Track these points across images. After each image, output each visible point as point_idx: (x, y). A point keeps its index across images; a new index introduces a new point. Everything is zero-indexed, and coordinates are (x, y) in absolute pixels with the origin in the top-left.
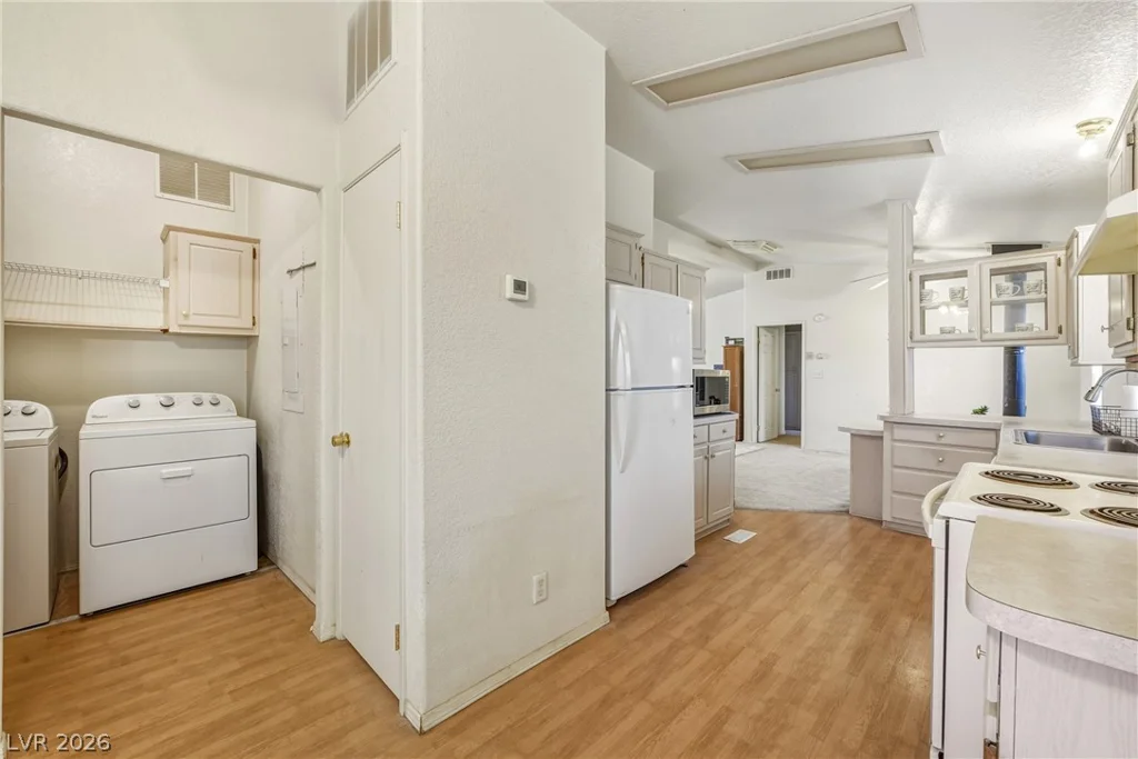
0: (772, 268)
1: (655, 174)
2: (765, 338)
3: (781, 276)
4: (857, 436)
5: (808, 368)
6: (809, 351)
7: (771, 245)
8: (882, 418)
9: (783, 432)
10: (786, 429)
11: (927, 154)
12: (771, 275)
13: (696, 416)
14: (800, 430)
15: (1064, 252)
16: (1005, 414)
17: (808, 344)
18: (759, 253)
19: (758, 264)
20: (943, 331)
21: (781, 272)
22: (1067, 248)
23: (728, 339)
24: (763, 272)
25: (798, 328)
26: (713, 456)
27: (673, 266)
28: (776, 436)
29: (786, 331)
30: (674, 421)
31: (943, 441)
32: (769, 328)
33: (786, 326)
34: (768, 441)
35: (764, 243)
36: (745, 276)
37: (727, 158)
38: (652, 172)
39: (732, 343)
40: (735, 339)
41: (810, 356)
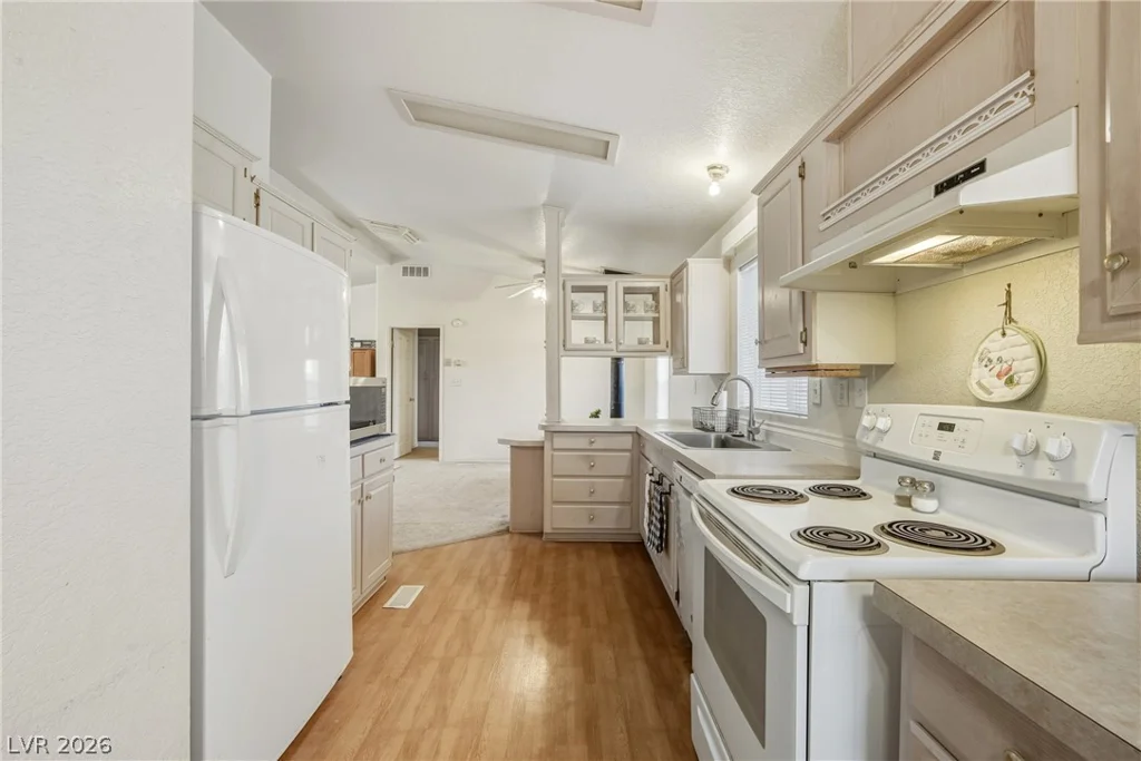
0: (409, 264)
1: (273, 80)
2: (400, 342)
3: (419, 274)
4: (518, 449)
5: (446, 375)
6: (447, 357)
7: (413, 236)
8: (542, 427)
9: (416, 444)
10: (419, 440)
11: (600, 160)
12: (409, 271)
13: (354, 443)
14: (436, 439)
15: (668, 281)
16: (612, 417)
17: (446, 351)
18: (396, 241)
19: (393, 257)
20: (587, 341)
21: (419, 269)
22: (673, 277)
23: (353, 341)
24: (399, 266)
25: (435, 333)
26: (368, 497)
27: (307, 222)
28: (409, 450)
29: (419, 335)
30: (322, 459)
31: (594, 446)
32: (402, 330)
33: (420, 330)
34: (404, 456)
35: (407, 231)
36: (377, 267)
37: (389, 91)
38: (270, 78)
39: (357, 345)
40: (361, 342)
41: (448, 363)
